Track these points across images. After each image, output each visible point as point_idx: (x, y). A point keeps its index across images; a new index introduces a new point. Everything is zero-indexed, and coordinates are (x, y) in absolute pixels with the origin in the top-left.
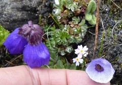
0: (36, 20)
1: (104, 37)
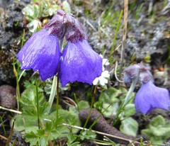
1: (100, 42)
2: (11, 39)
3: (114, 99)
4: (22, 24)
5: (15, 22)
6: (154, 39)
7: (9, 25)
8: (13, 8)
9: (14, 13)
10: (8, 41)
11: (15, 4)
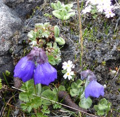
0: (10, 62)
1: (77, 51)
2: (20, 50)
3: (79, 86)
4: (27, 42)
5: (23, 40)
6: (112, 50)
7: (20, 42)
8: (23, 32)
9: (23, 34)
10: (19, 51)
11: (24, 29)
